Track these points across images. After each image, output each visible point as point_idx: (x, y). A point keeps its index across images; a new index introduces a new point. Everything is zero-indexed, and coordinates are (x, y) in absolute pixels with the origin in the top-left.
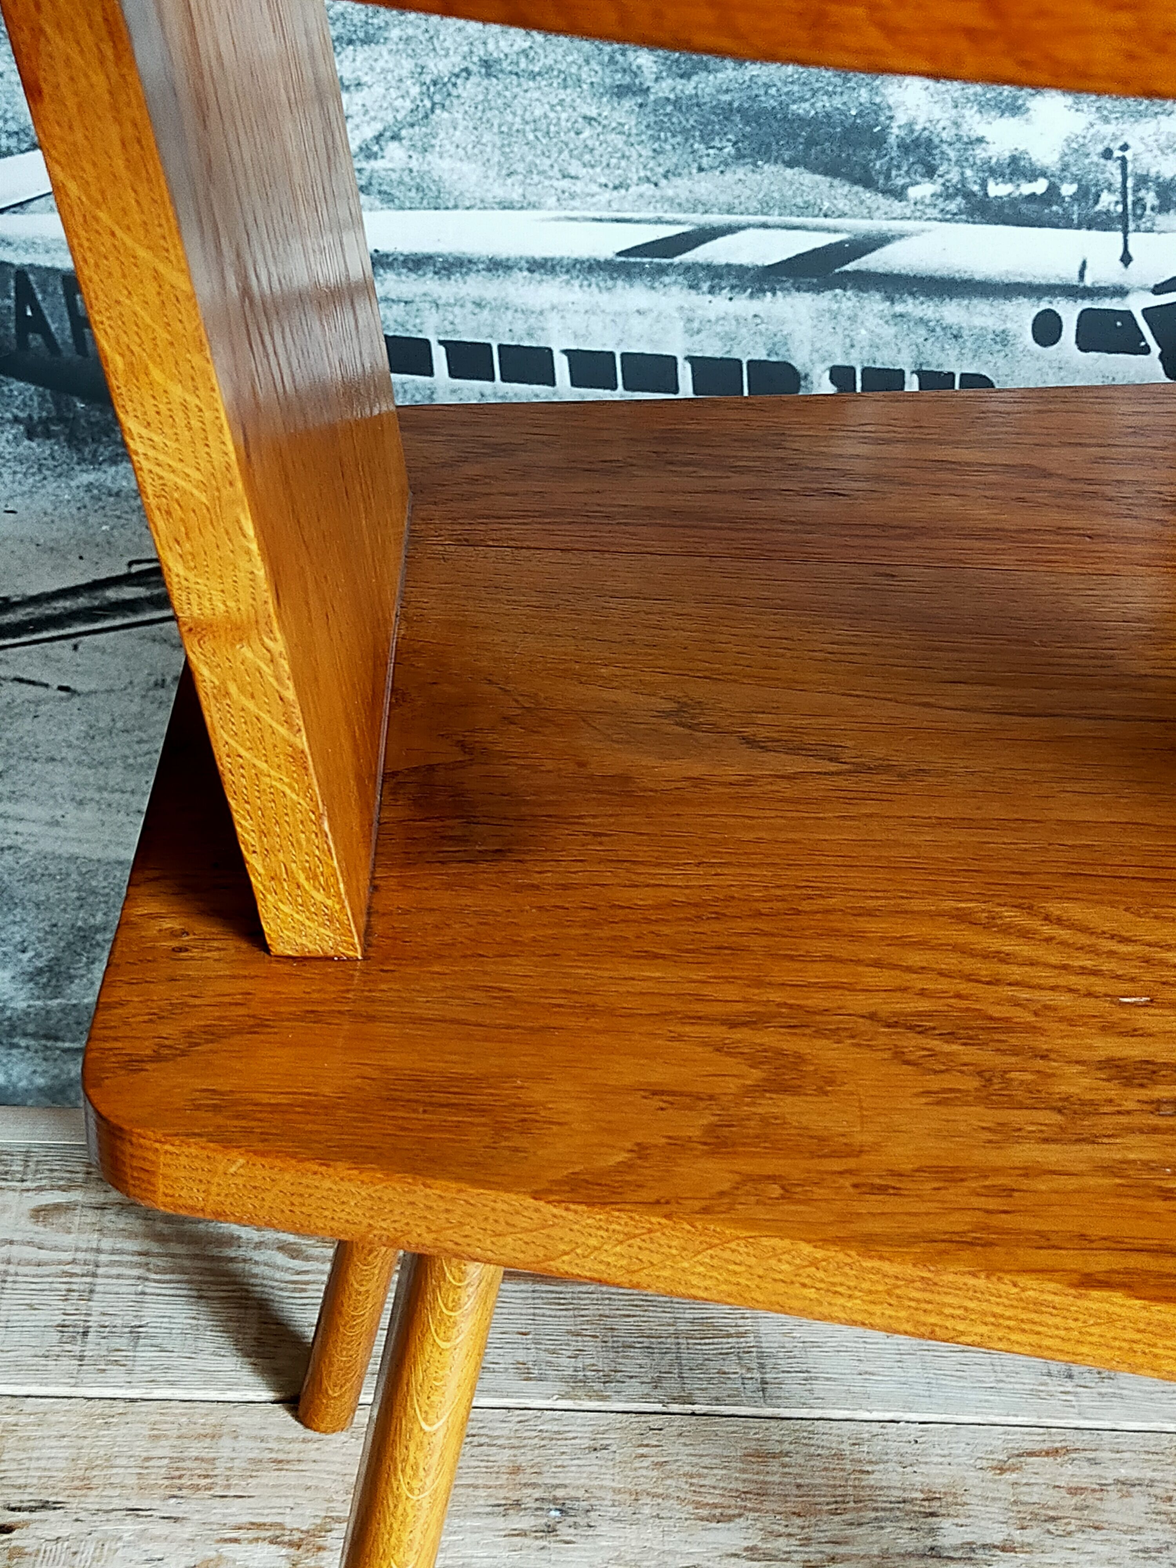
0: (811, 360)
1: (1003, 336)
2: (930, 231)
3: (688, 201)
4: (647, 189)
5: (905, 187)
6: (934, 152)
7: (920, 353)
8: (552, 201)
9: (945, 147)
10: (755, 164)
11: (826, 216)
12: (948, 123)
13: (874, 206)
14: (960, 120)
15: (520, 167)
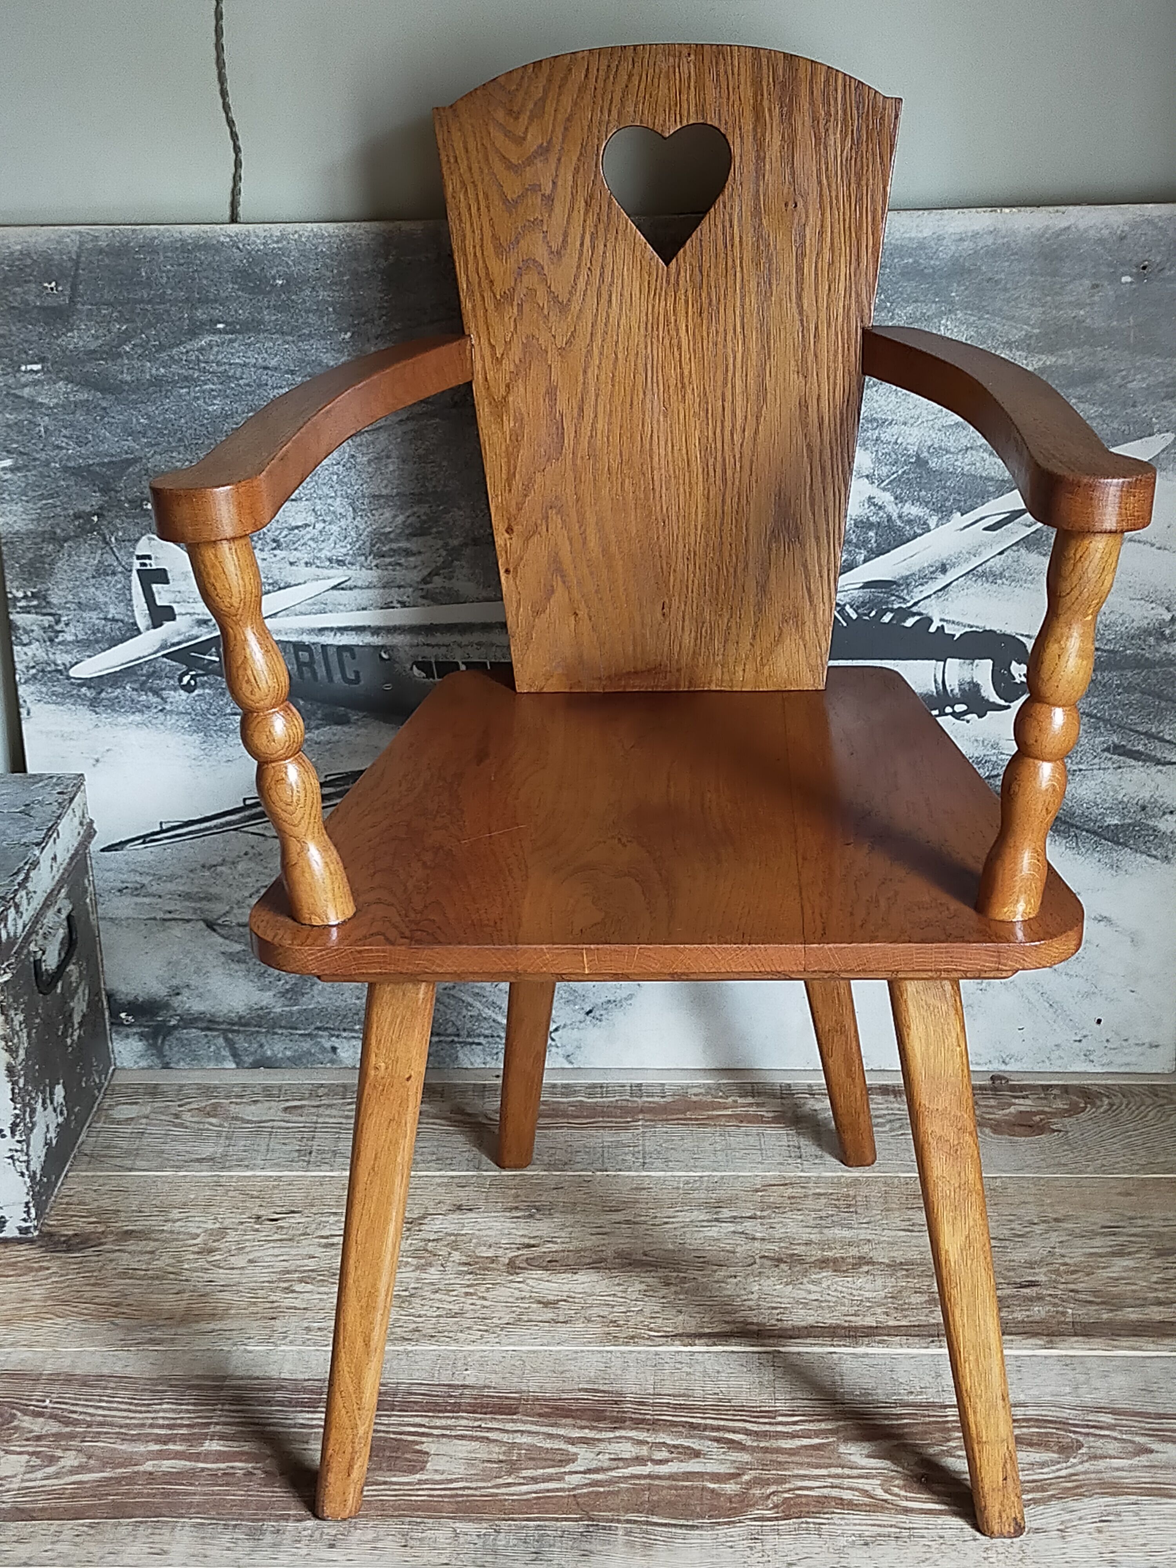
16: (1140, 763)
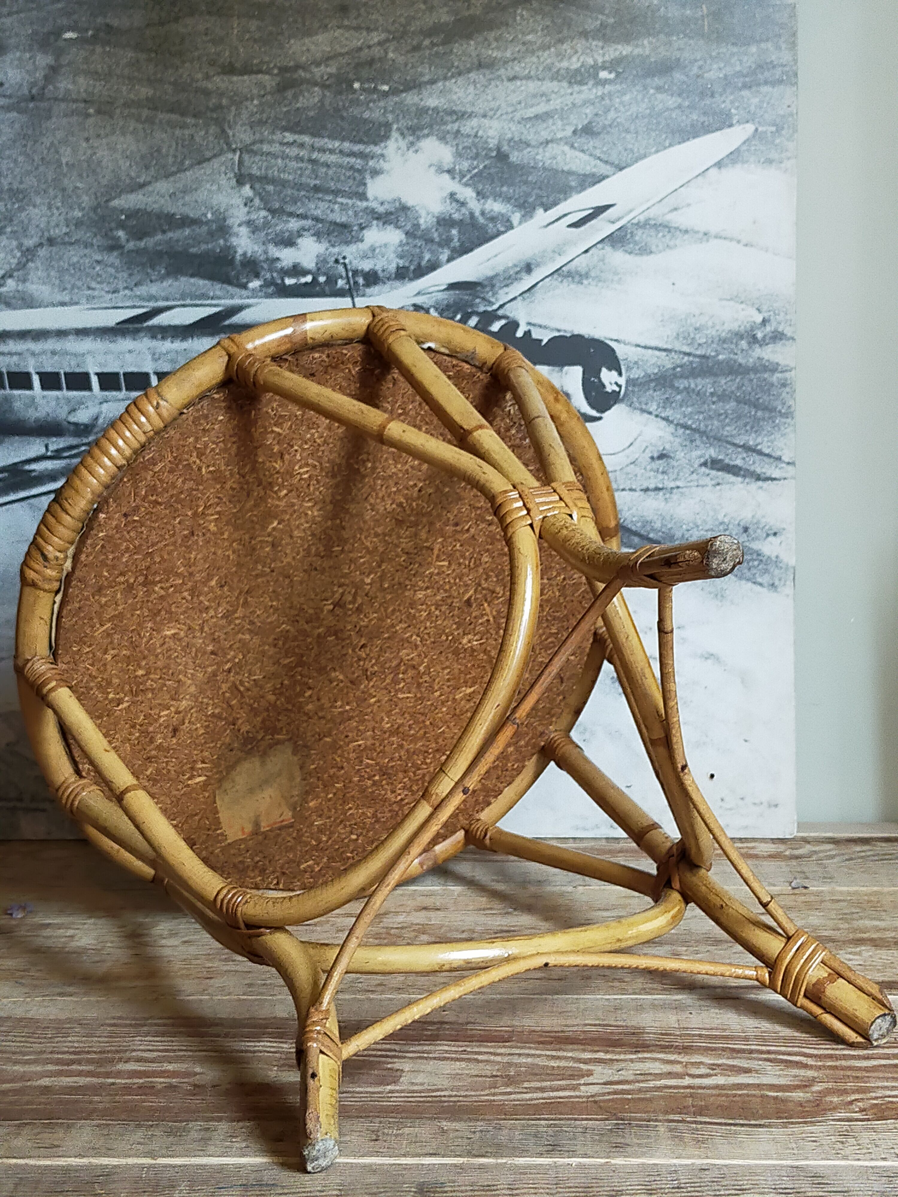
2: (261, 303)
3: (147, 296)
4: (128, 292)
5: (246, 283)
6: (258, 266)
9: (262, 263)
10: (176, 277)
11: (212, 299)
12: (262, 252)
13: (234, 293)
14: (266, 250)
16: (740, 479)
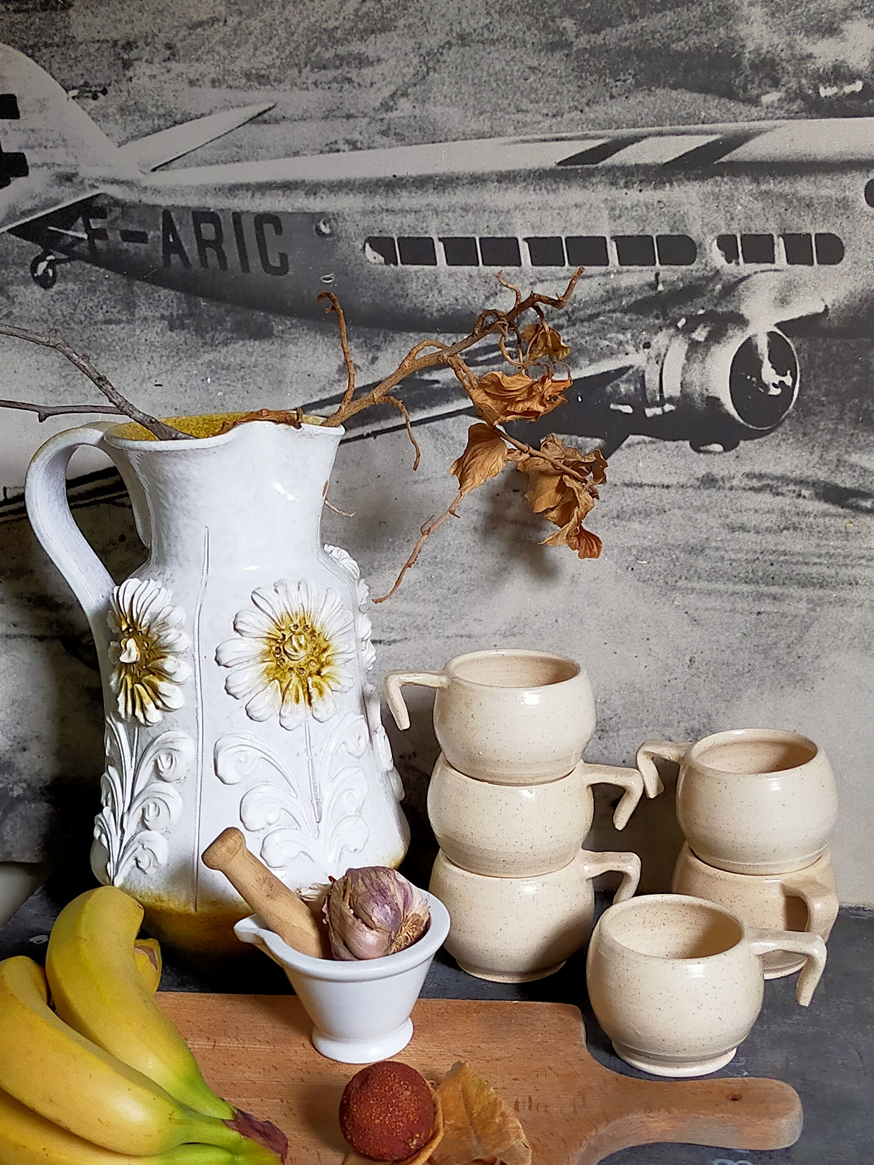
0: (703, 233)
1: (844, 202)
2: (780, 127)
3: (604, 120)
4: (576, 115)
5: (758, 96)
6: (777, 68)
7: (783, 220)
8: (511, 130)
9: (784, 64)
10: (650, 90)
11: (703, 123)
12: (785, 46)
13: (738, 112)
14: (792, 43)
15: (488, 107)
